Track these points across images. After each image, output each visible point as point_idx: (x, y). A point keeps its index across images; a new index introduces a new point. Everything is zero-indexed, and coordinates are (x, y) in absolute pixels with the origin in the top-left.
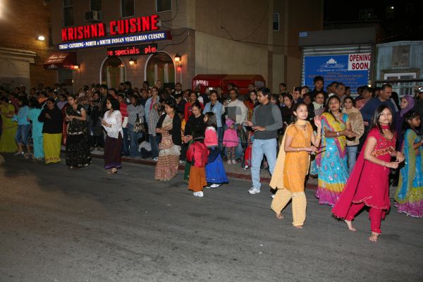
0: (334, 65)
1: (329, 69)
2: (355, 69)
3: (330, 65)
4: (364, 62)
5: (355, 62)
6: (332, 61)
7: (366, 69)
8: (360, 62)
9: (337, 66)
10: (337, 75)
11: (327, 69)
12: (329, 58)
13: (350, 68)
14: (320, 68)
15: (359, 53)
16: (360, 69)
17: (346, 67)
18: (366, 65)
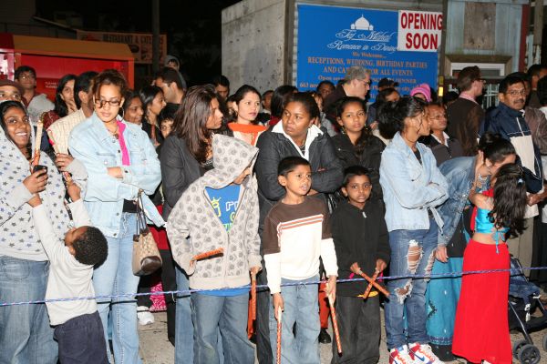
0: (367, 33)
1: (357, 43)
2: (413, 49)
3: (359, 32)
4: (429, 32)
5: (413, 31)
6: (362, 24)
7: (434, 50)
8: (422, 32)
9: (374, 37)
10: (375, 60)
11: (350, 42)
12: (355, 16)
13: (402, 45)
14: (334, 39)
15: (419, 9)
16: (421, 49)
17: (394, 42)
18: (434, 41)
